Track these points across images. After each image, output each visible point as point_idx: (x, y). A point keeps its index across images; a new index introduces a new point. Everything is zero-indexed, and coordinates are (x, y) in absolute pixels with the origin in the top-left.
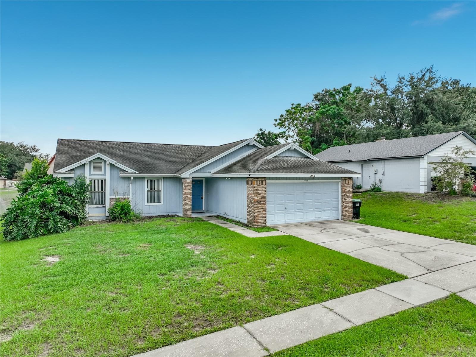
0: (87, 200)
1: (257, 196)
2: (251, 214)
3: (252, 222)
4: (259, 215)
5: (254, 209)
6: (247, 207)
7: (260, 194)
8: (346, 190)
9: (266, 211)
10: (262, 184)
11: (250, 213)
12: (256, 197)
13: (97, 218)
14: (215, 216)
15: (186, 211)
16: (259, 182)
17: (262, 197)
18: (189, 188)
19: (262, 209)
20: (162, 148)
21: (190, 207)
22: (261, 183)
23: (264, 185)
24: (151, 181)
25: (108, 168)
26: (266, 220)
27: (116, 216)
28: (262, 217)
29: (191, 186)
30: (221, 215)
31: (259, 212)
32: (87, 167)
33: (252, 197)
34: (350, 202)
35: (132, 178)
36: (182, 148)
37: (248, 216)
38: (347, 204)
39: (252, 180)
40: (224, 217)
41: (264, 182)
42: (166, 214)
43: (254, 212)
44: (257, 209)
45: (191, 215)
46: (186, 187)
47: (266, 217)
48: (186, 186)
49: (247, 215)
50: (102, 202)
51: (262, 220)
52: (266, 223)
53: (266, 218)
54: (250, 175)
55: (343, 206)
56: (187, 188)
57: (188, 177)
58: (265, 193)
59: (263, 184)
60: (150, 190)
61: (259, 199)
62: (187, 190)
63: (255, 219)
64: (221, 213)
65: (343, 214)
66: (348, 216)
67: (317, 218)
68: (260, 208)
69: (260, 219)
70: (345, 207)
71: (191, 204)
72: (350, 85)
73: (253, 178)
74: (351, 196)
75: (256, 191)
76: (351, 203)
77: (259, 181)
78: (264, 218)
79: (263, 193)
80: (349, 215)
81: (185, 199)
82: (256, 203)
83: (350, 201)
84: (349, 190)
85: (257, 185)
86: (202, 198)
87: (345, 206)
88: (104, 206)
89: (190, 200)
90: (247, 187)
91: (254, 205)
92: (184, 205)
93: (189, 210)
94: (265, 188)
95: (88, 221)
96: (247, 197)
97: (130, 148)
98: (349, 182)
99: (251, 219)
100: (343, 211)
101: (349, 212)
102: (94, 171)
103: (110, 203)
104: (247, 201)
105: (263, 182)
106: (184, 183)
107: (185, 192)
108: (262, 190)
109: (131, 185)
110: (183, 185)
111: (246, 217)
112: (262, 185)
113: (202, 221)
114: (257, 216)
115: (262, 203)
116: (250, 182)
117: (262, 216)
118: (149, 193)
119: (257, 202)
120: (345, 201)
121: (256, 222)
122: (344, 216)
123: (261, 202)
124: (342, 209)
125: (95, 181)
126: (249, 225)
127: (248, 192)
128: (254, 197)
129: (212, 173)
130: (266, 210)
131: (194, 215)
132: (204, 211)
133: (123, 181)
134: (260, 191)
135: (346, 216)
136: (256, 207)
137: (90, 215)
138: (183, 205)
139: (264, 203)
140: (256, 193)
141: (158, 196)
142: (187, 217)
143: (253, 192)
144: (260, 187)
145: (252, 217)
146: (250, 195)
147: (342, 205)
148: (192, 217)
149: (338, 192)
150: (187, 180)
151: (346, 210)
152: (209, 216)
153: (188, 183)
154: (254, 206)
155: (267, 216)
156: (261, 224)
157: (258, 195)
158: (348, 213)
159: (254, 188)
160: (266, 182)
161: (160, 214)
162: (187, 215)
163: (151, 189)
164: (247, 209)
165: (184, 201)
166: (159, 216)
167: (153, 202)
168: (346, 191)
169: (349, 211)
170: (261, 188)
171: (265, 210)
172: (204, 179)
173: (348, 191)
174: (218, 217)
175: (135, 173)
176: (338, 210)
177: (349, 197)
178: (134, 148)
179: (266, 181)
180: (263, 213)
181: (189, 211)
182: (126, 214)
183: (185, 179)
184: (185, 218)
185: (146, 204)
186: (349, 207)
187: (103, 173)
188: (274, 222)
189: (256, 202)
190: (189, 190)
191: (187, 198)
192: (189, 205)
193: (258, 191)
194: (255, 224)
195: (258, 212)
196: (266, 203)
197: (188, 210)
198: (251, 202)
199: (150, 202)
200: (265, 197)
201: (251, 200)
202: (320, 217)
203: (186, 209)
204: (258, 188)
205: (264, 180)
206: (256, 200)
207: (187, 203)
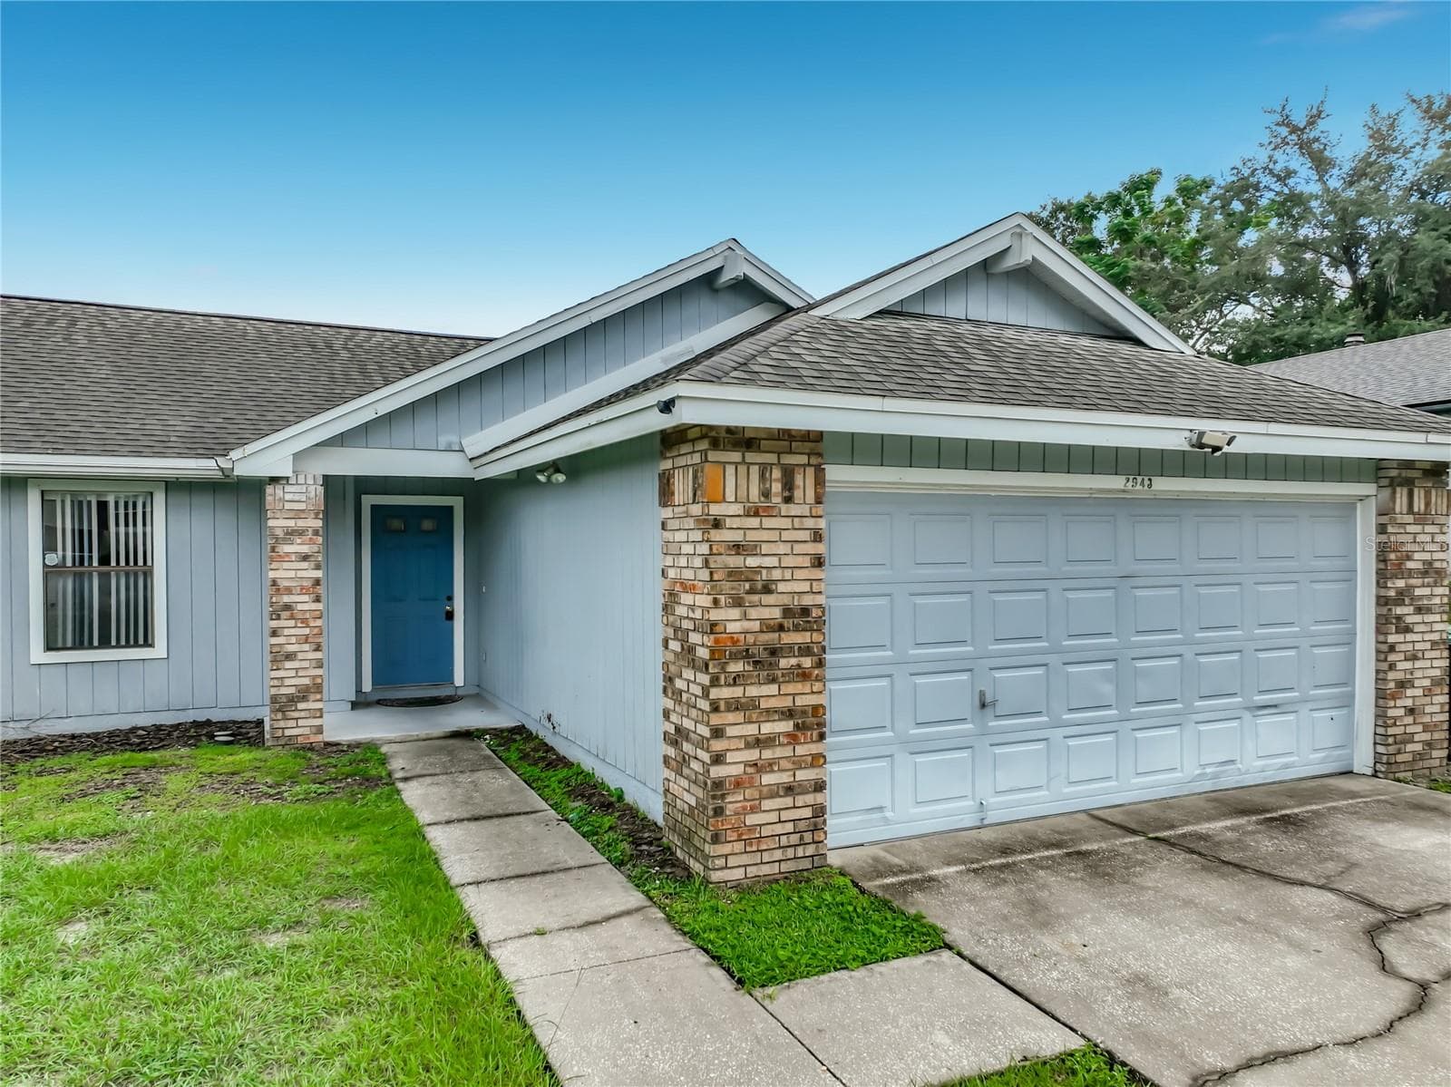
1: (737, 602)
2: (695, 765)
3: (702, 833)
4: (760, 767)
5: (716, 720)
6: (665, 692)
7: (767, 589)
8: (1409, 558)
9: (822, 737)
10: (788, 500)
11: (687, 747)
12: (735, 613)
14: (497, 734)
15: (284, 705)
16: (762, 477)
17: (787, 612)
18: (305, 549)
19: (789, 714)
21: (314, 677)
22: (776, 487)
23: (805, 510)
24: (80, 507)
26: (819, 811)
28: (789, 790)
29: (316, 533)
30: (532, 728)
31: (758, 742)
33: (698, 614)
34: (1434, 643)
37: (667, 773)
38: (1418, 664)
39: (697, 458)
40: (541, 746)
41: (805, 484)
43: (717, 745)
44: (739, 717)
45: (320, 730)
46: (282, 541)
47: (820, 787)
48: (280, 533)
49: (666, 760)
51: (785, 815)
52: (819, 836)
53: (819, 798)
54: (667, 407)
55: (1391, 675)
56: (287, 548)
57: (289, 474)
58: (817, 574)
59: (798, 494)
60: (69, 563)
61: (756, 626)
62: (286, 565)
63: (719, 811)
64: (531, 713)
65: (1391, 731)
66: (1418, 747)
67: (1208, 770)
68: (768, 711)
69: (767, 804)
70: (1402, 685)
71: (320, 655)
72: (1158, 172)
73: (704, 445)
74: (1437, 601)
75: (735, 561)
76: (1436, 654)
77: (764, 469)
78: (810, 799)
79: (799, 574)
80: (1426, 736)
81: (274, 623)
82: (736, 667)
83: (1436, 637)
84: (1427, 556)
85: (737, 509)
86: (449, 616)
87: (1400, 676)
89: (307, 631)
90: (663, 526)
91: (715, 682)
92: (270, 665)
93: (304, 699)
94: (817, 536)
96: (665, 608)
98: (1428, 504)
99: (694, 802)
100: (1391, 713)
101: (1427, 719)
104: (666, 647)
105: (799, 480)
106: (274, 514)
107: (275, 575)
108: (783, 548)
110: (267, 532)
112: (784, 509)
113: (370, 777)
114: (738, 785)
115: (783, 663)
116: (679, 487)
117: (785, 778)
118: (65, 587)
119: (746, 655)
120: (1400, 638)
121: (732, 836)
122: (1392, 749)
123: (774, 652)
124: (1381, 695)
127: (672, 573)
128: (715, 615)
129: (472, 452)
130: (821, 725)
132: (460, 693)
134: (773, 561)
135: (1410, 747)
136: (735, 706)
139: (807, 662)
140: (734, 574)
141: (131, 605)
142: (290, 743)
143: (706, 564)
144: (768, 522)
145: (700, 794)
146: (683, 598)
147: (1385, 666)
148: (328, 744)
149: (1349, 576)
150: (288, 497)
151: (1409, 703)
152: (456, 735)
153: (298, 515)
154: (715, 693)
155: (830, 773)
156: (778, 855)
157: (752, 591)
158: (1420, 728)
159: (716, 535)
160: (820, 481)
162: (287, 732)
163: (81, 558)
164: (666, 714)
168: (1410, 565)
169: (1428, 709)
170: (774, 536)
171: (810, 723)
172: (457, 503)
173: (1419, 566)
174: (509, 738)
176: (1347, 702)
177: (1429, 610)
179: (819, 473)
180: (800, 750)
181: (301, 706)
183: (271, 489)
185: (38, 654)
186: (1427, 683)
188: (886, 821)
189: (735, 657)
190: (305, 565)
191: (285, 614)
192: (306, 664)
193: (752, 562)
194: (726, 849)
195: (748, 746)
196: (820, 664)
197: (292, 699)
198: (689, 652)
199: (69, 644)
200: (815, 613)
201: (694, 638)
202: (1232, 762)
203: (284, 691)
204: (752, 536)
205: (803, 459)
206: (735, 642)
207: (291, 648)
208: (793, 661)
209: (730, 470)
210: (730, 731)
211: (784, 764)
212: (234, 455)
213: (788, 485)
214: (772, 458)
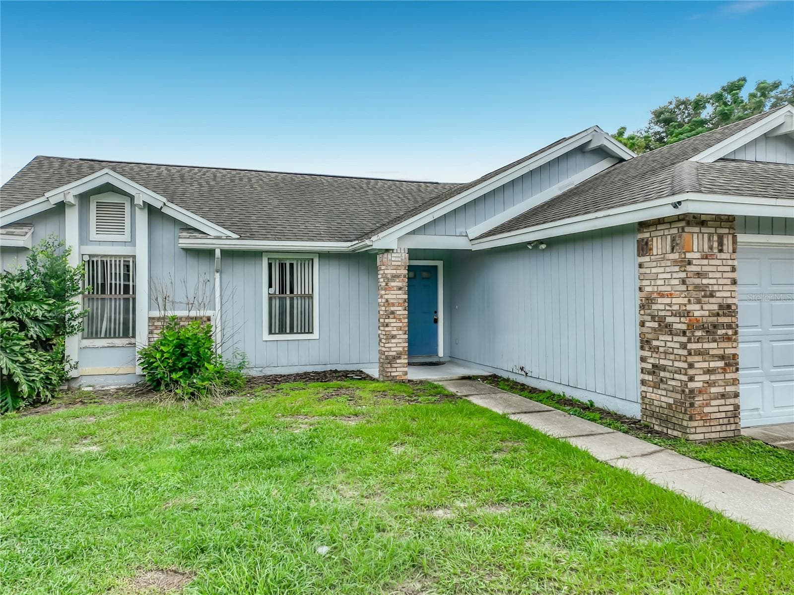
0: (74, 323)
1: (699, 302)
2: (672, 383)
3: (679, 416)
4: (710, 384)
5: (690, 359)
6: (642, 348)
7: (712, 296)
9: (737, 370)
10: (721, 251)
11: (662, 374)
12: (698, 307)
13: (110, 380)
14: (484, 378)
15: (391, 361)
16: (709, 239)
17: (721, 307)
18: (400, 284)
19: (722, 358)
20: (323, 183)
21: (404, 347)
22: (715, 245)
23: (727, 256)
24: (282, 266)
25: (142, 218)
26: (737, 407)
27: (159, 376)
28: (723, 396)
29: (405, 276)
30: (505, 375)
31: (709, 371)
32: (72, 217)
33: (675, 308)
35: (218, 253)
36: (377, 185)
37: (644, 388)
39: (675, 231)
40: (516, 383)
41: (728, 242)
42: (328, 368)
43: (691, 372)
44: (700, 358)
45: (406, 373)
46: (388, 280)
47: (736, 395)
48: (389, 276)
49: (643, 382)
50: (127, 330)
51: (722, 409)
52: (737, 420)
53: (736, 401)
54: (676, 205)
56: (393, 284)
57: (395, 248)
58: (733, 288)
59: (725, 248)
60: (277, 293)
61: (707, 313)
62: (392, 292)
63: (692, 405)
64: (506, 367)
68: (713, 356)
69: (713, 403)
71: (406, 336)
72: (744, 80)
73: (683, 224)
75: (697, 281)
77: (710, 235)
78: (732, 401)
79: (726, 288)
81: (387, 321)
82: (699, 333)
85: (698, 255)
86: (436, 321)
88: (133, 340)
89: (401, 324)
90: (641, 266)
91: (689, 341)
92: (383, 341)
93: (399, 358)
94: (734, 270)
95: (79, 389)
97: (233, 181)
99: (671, 401)
102: (99, 230)
103: (151, 332)
104: (643, 325)
105: (725, 241)
106: (383, 267)
107: (386, 297)
108: (718, 275)
109: (217, 275)
110: (380, 276)
111: (635, 391)
112: (720, 256)
113: (447, 396)
114: (700, 392)
115: (720, 332)
116: (658, 246)
117: (721, 390)
118: (276, 303)
119: (702, 328)
121: (698, 417)
123: (715, 327)
125: (103, 262)
126: (656, 428)
127: (648, 289)
128: (689, 307)
129: (471, 236)
130: (737, 364)
131: (416, 374)
132: (441, 360)
133: (192, 262)
134: (714, 281)
136: (699, 353)
137: (84, 370)
138: (380, 340)
139: (730, 332)
140: (697, 288)
141: (303, 313)
142: (393, 379)
143: (683, 283)
144: (712, 262)
145: (678, 396)
146: (660, 300)
148: (409, 381)
150: (393, 259)
152: (464, 379)
153: (397, 267)
154: (689, 346)
155: (741, 389)
156: (719, 428)
157: (705, 296)
159: (689, 268)
160: (735, 242)
161: (309, 369)
162: (393, 374)
163: (282, 290)
164: (643, 359)
165: (382, 328)
166: (305, 373)
167: (288, 331)
170: (714, 269)
171: (731, 362)
172: (440, 264)
174: (494, 380)
175: (228, 238)
178: (246, 180)
179: (734, 238)
180: (728, 376)
181: (398, 361)
182: (192, 369)
183: (385, 255)
184: (387, 383)
185: (266, 336)
187: (126, 237)
189: (698, 329)
190: (400, 292)
191: (392, 316)
192: (400, 341)
193: (705, 281)
194: (695, 424)
195: (705, 373)
196: (736, 333)
197: (394, 358)
198: (665, 328)
199: (277, 332)
200: (733, 307)
201: (669, 320)
203: (391, 353)
204: (705, 269)
205: (726, 231)
206: (698, 321)
207: (394, 333)
208: (724, 331)
209: (695, 236)
210: (697, 365)
211: (721, 383)
212: (374, 238)
213: (721, 244)
214: (712, 230)
